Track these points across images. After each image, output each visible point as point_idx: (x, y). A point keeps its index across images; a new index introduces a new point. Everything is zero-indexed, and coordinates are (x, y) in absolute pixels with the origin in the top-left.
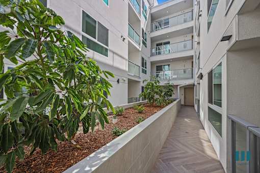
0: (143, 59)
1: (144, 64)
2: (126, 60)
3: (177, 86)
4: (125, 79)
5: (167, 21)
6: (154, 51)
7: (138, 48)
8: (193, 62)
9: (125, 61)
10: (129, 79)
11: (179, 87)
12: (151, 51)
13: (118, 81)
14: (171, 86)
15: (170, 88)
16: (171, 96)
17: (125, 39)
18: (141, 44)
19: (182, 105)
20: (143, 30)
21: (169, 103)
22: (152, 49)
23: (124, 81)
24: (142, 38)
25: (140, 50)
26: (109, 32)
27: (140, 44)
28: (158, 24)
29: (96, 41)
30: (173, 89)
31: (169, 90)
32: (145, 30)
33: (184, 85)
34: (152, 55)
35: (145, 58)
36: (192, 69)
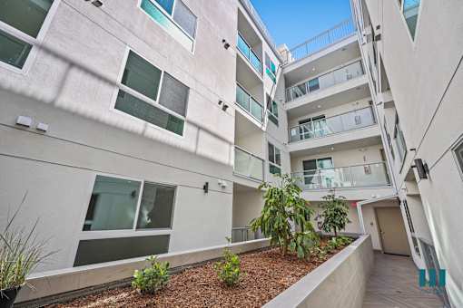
0: (271, 146)
1: (273, 156)
2: (230, 144)
3: (355, 202)
4: (224, 183)
5: (315, 83)
6: (294, 132)
7: (259, 125)
8: (382, 151)
9: (227, 146)
10: (235, 184)
11: (359, 205)
12: (289, 133)
13: (206, 188)
14: (339, 202)
15: (337, 206)
16: (342, 226)
17: (226, 107)
18: (266, 119)
19: (376, 252)
20: (269, 98)
21: (337, 248)
22: (290, 129)
23: (224, 187)
24: (266, 110)
25: (264, 129)
26: (191, 92)
27: (263, 120)
28: (298, 91)
29: (156, 103)
30: (344, 209)
31: (336, 212)
32: (272, 97)
33: (370, 200)
34: (291, 140)
35: (276, 145)
36: (385, 165)
